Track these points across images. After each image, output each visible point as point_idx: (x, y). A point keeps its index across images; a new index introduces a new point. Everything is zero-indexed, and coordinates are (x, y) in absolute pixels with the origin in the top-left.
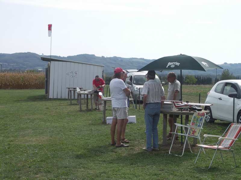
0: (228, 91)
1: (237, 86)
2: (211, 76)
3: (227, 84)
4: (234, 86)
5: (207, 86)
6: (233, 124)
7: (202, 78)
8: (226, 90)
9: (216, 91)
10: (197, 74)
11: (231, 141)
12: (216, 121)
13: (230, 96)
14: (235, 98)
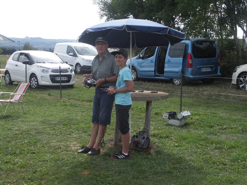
0: (23, 59)
1: (29, 55)
2: (15, 47)
3: (21, 54)
4: (27, 55)
5: (7, 56)
6: (22, 83)
7: (7, 49)
8: (22, 58)
9: (13, 59)
10: (4, 46)
11: (20, 95)
12: (14, 83)
13: (24, 63)
14: (27, 65)
